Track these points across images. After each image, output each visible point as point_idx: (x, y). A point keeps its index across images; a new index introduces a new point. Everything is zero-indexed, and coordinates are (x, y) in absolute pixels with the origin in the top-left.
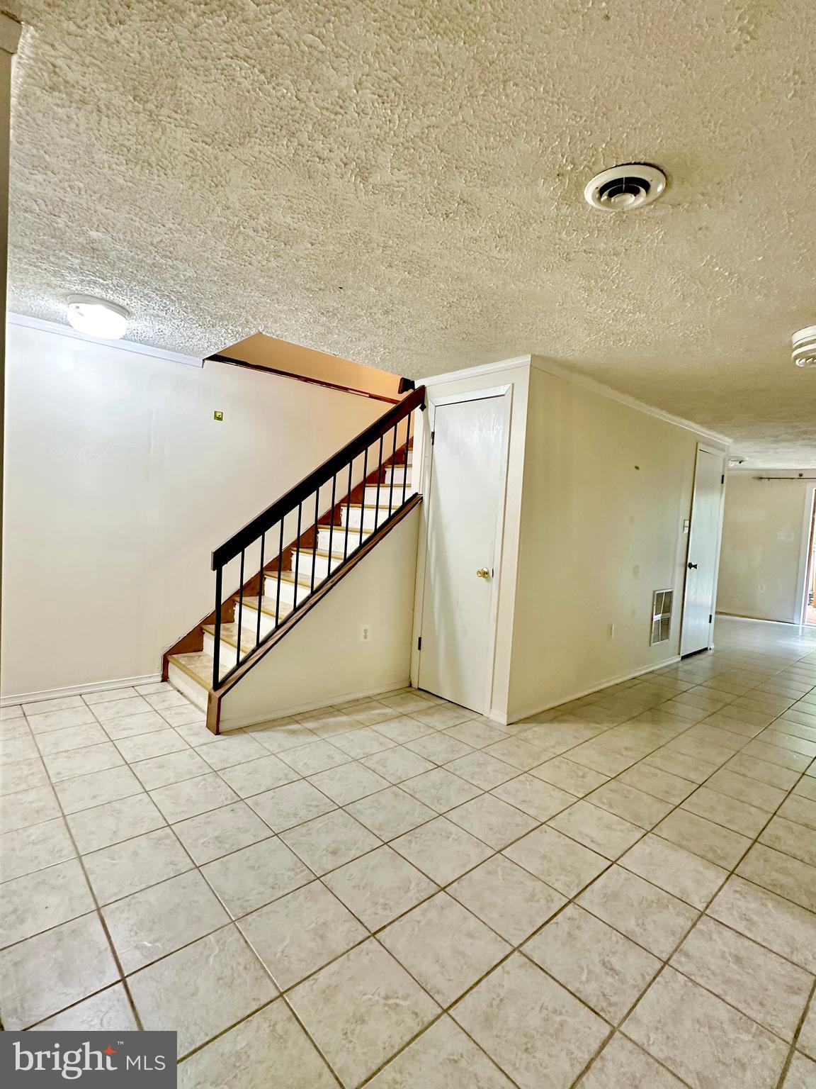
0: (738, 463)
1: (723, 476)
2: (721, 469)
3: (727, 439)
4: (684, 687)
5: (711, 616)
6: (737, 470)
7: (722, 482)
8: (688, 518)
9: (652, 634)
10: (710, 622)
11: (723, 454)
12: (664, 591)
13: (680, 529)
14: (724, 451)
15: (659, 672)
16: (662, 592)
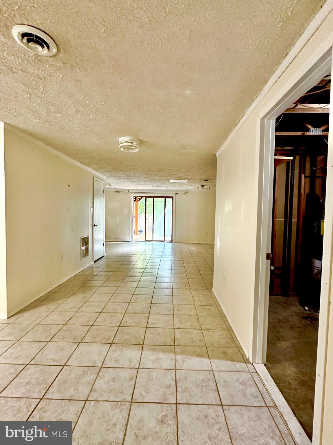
0: (109, 186)
1: (104, 191)
2: (103, 188)
3: (104, 176)
4: (95, 273)
5: (104, 244)
6: (109, 188)
7: (104, 193)
8: (92, 207)
9: (82, 255)
10: (104, 246)
11: (103, 182)
12: (85, 237)
13: (89, 211)
14: (103, 181)
15: (85, 270)
16: (84, 237)
